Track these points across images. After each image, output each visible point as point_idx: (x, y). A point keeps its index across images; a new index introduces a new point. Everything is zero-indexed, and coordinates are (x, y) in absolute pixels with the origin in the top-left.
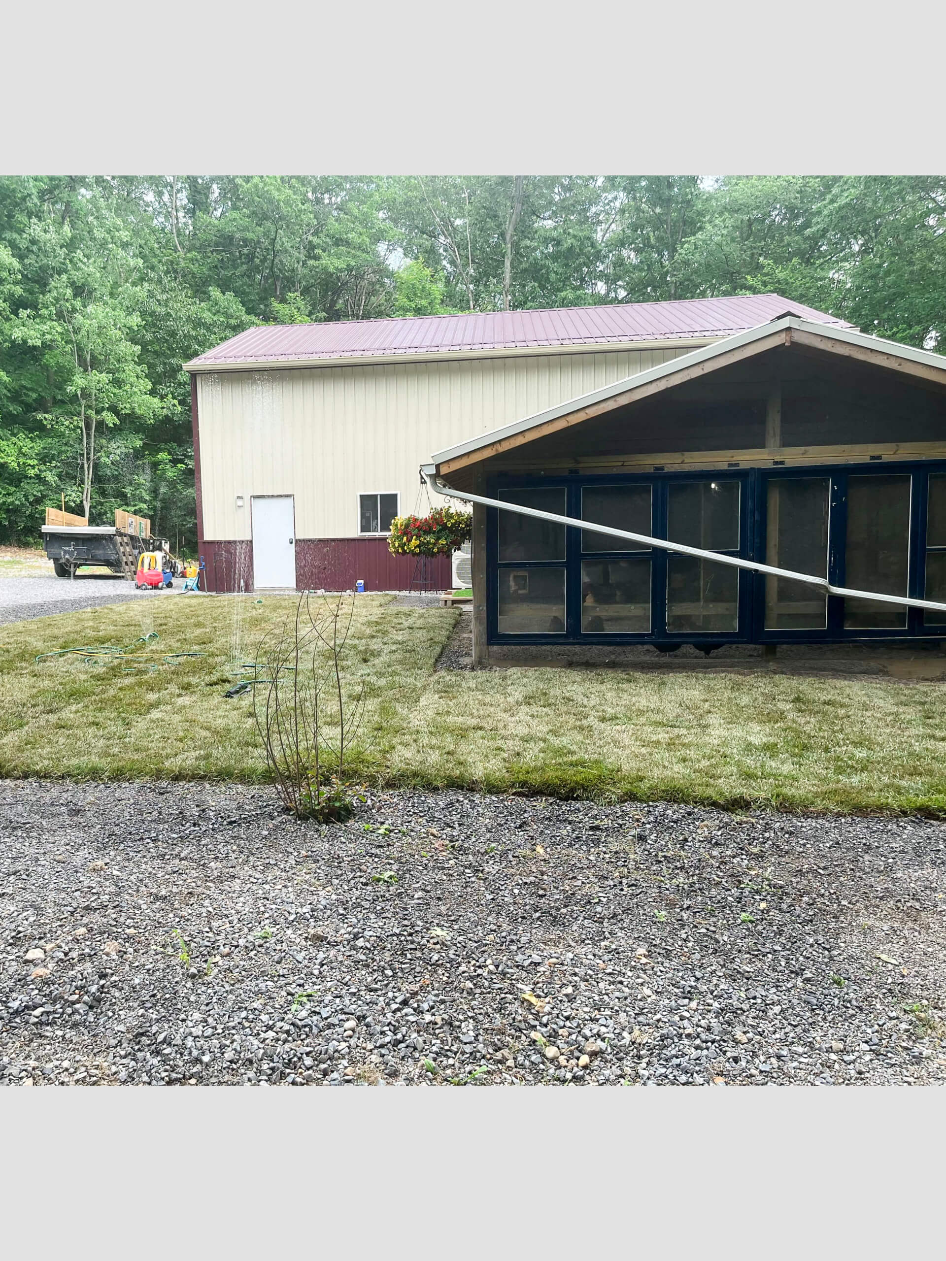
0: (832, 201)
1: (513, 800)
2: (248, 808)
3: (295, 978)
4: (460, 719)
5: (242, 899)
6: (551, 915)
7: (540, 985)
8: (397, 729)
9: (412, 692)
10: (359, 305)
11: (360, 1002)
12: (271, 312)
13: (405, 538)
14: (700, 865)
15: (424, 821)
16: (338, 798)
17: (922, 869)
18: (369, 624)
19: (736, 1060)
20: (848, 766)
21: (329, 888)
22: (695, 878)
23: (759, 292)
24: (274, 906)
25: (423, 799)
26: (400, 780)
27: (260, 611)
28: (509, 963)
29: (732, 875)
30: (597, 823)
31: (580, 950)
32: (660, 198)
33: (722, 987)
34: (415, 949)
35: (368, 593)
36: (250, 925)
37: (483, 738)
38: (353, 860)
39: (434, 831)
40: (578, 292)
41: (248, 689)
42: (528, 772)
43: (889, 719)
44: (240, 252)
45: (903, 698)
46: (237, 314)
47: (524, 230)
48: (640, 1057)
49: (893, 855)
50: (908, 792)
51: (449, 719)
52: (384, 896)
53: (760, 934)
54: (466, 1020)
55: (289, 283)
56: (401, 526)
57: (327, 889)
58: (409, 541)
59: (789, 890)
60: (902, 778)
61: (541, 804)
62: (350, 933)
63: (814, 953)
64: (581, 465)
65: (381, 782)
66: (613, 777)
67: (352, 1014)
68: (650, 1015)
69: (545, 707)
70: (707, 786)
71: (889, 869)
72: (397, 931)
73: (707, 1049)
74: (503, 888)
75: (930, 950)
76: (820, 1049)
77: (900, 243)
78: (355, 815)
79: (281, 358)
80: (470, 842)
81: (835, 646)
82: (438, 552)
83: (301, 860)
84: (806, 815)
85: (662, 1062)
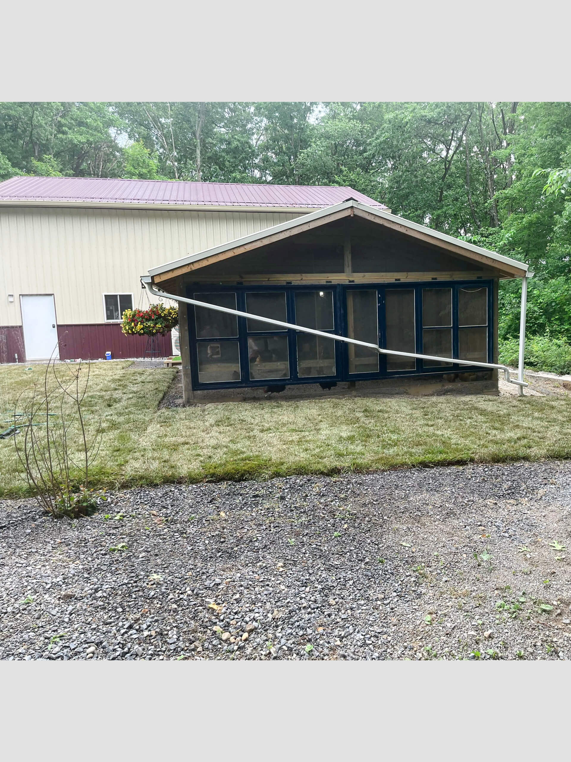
0: (377, 139)
1: (206, 486)
2: (15, 515)
3: (51, 626)
4: (174, 439)
5: (10, 580)
6: (228, 553)
7: (220, 597)
8: (131, 449)
9: (142, 424)
10: (99, 168)
11: (98, 634)
12: (32, 167)
13: (133, 324)
14: (314, 509)
15: (148, 507)
16: (85, 500)
17: (422, 494)
18: (114, 381)
19: (329, 615)
20: (388, 444)
21: (78, 562)
22: (311, 517)
23: (342, 185)
24: (35, 581)
25: (147, 492)
26: (131, 483)
27: (30, 375)
28: (201, 587)
29: (330, 512)
30: (257, 493)
31: (245, 571)
32: (287, 125)
33: (323, 576)
34: (139, 591)
35: (115, 360)
36: (16, 597)
37: (188, 449)
38: (96, 540)
39: (155, 512)
40: (243, 175)
41: (17, 432)
42: (215, 468)
43: (408, 417)
44: (6, 123)
45: (415, 406)
46: (5, 166)
47: (207, 132)
48: (277, 626)
49: (408, 488)
50: (415, 455)
51: (167, 440)
52: (118, 560)
53: (344, 542)
54: (171, 629)
55: (45, 148)
56: (130, 316)
57: (76, 563)
58: (136, 325)
59: (359, 515)
60: (413, 448)
61: (224, 486)
62: (92, 589)
63: (370, 548)
64: (245, 280)
65: (117, 485)
66: (266, 464)
67: (93, 642)
68: (283, 601)
69: (228, 426)
70: (318, 463)
71: (407, 496)
72: (126, 582)
73: (314, 612)
74: (199, 541)
75: (426, 536)
76: (372, 600)
77: (411, 165)
78: (99, 509)
79: (38, 200)
80: (178, 516)
81: (384, 381)
82: (157, 333)
83: (56, 546)
84: (368, 473)
85: (290, 626)
